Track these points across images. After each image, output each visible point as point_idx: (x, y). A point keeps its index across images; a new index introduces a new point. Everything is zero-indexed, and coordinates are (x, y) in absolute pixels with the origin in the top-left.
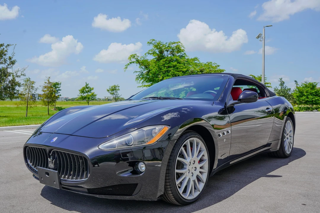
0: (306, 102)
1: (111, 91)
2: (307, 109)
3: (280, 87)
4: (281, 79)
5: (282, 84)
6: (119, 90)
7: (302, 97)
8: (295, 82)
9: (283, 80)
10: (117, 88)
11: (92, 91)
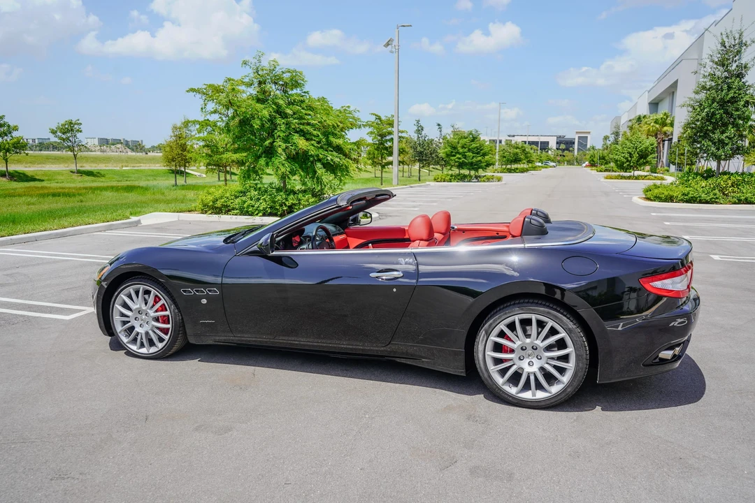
0: (461, 166)
1: (60, 134)
2: (463, 178)
3: (416, 135)
4: (418, 121)
5: (420, 130)
6: (81, 132)
7: (454, 156)
8: (438, 127)
9: (422, 123)
10: (76, 126)
11: (15, 134)
